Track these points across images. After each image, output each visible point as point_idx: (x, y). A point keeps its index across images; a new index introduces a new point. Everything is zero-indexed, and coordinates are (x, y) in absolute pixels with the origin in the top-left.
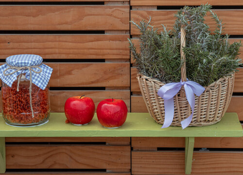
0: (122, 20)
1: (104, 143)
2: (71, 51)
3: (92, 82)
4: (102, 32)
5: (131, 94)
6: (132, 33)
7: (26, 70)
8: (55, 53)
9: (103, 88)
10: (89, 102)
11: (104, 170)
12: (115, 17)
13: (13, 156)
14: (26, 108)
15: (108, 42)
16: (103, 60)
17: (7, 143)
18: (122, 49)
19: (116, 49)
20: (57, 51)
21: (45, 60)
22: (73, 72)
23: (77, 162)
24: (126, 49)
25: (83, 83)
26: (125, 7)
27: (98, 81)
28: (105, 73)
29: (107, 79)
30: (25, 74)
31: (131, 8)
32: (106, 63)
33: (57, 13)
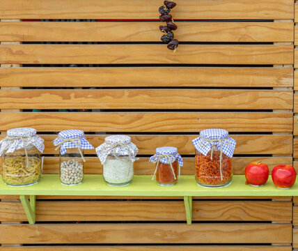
0: (287, 102)
1: (270, 200)
2: (247, 126)
3: (263, 151)
4: (271, 111)
5: (293, 160)
6: (295, 111)
7: (217, 142)
8: (235, 128)
9: (271, 155)
10: (265, 167)
11: (270, 222)
12: (282, 99)
13: (197, 211)
14: (216, 172)
15: (275, 119)
16: (271, 133)
17: (193, 200)
18: (287, 124)
19: (282, 124)
20: (236, 125)
21: (230, 133)
22: (248, 142)
23: (249, 215)
24: (290, 124)
25: (256, 152)
26: (289, 92)
27: (267, 150)
28: (273, 143)
29: (274, 148)
30: (216, 146)
31: (294, 92)
32: (274, 135)
33: (237, 96)
